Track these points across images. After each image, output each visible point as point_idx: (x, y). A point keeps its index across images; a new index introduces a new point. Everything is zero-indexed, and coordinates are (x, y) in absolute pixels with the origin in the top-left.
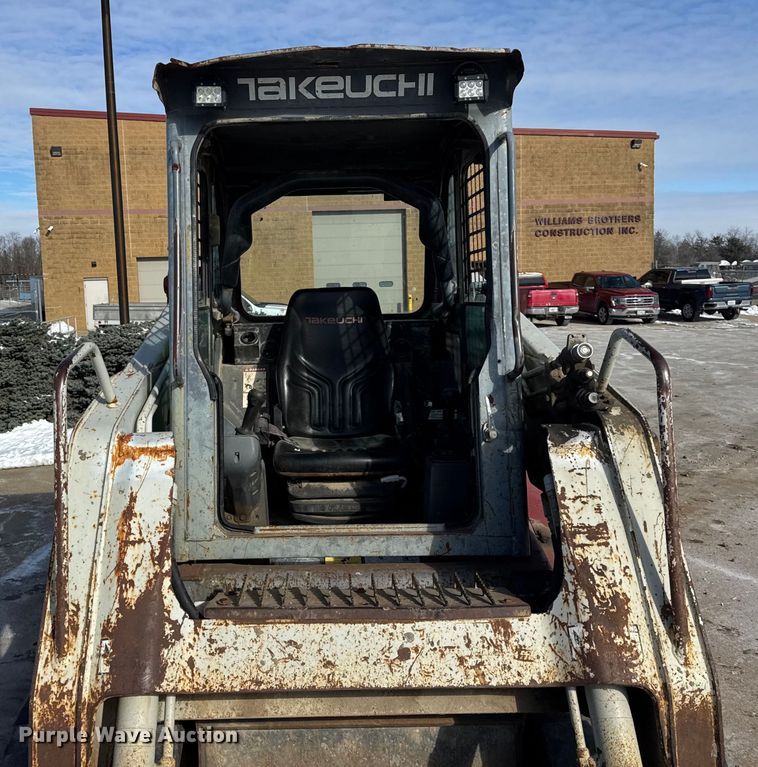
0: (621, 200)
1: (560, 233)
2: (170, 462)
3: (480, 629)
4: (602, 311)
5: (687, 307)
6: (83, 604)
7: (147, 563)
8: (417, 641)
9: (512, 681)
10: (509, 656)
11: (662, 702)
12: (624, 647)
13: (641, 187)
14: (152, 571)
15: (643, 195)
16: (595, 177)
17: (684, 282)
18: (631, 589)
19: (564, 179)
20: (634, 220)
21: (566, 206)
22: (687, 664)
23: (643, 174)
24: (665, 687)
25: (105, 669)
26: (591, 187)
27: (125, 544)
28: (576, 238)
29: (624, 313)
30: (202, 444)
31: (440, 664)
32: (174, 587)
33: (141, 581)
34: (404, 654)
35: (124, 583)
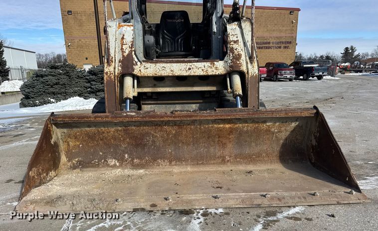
0: (285, 35)
1: (262, 48)
2: (132, 28)
3: (207, 64)
4: (275, 76)
5: (305, 75)
6: (114, 57)
7: (128, 48)
8: (193, 66)
9: (214, 74)
10: (213, 69)
11: (247, 75)
12: (239, 63)
13: (292, 30)
14: (130, 50)
15: (293, 33)
16: (276, 26)
17: (304, 66)
18: (243, 53)
19: (264, 27)
20: (289, 43)
21: (265, 37)
22: (253, 67)
23: (294, 25)
24: (248, 72)
25: (120, 68)
26: (274, 30)
27: (122, 44)
28: (267, 50)
29: (282, 77)
30: (139, 35)
31: (198, 71)
32: (135, 54)
33: (127, 52)
34: (190, 69)
35: (123, 52)
